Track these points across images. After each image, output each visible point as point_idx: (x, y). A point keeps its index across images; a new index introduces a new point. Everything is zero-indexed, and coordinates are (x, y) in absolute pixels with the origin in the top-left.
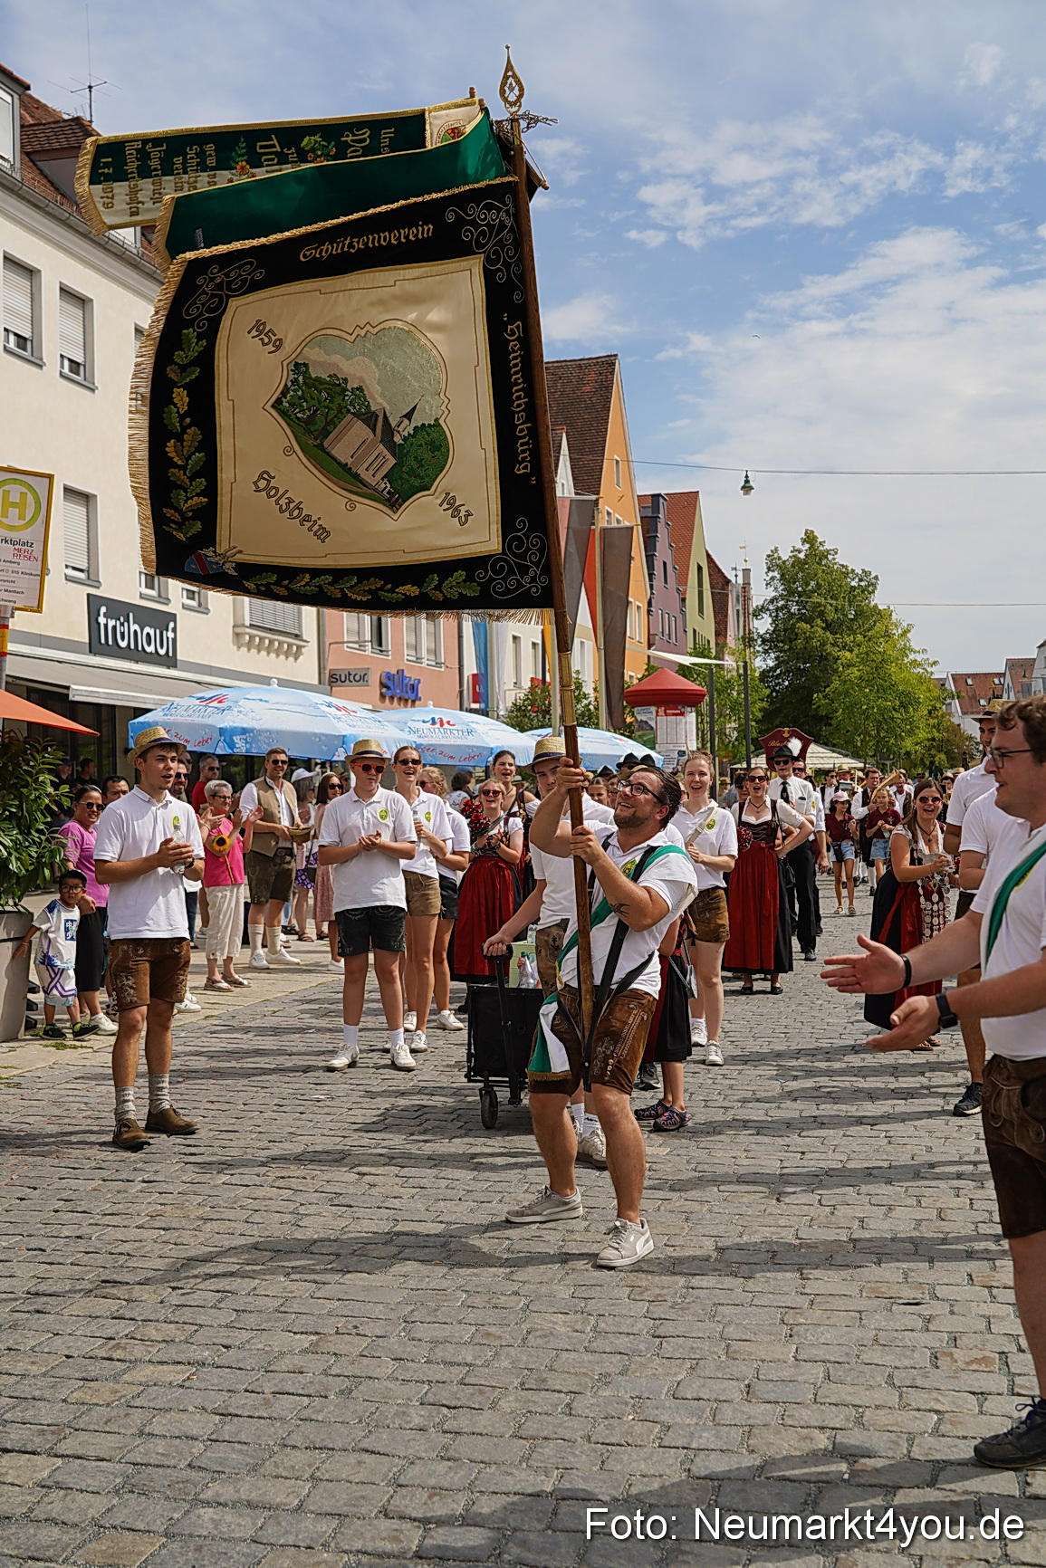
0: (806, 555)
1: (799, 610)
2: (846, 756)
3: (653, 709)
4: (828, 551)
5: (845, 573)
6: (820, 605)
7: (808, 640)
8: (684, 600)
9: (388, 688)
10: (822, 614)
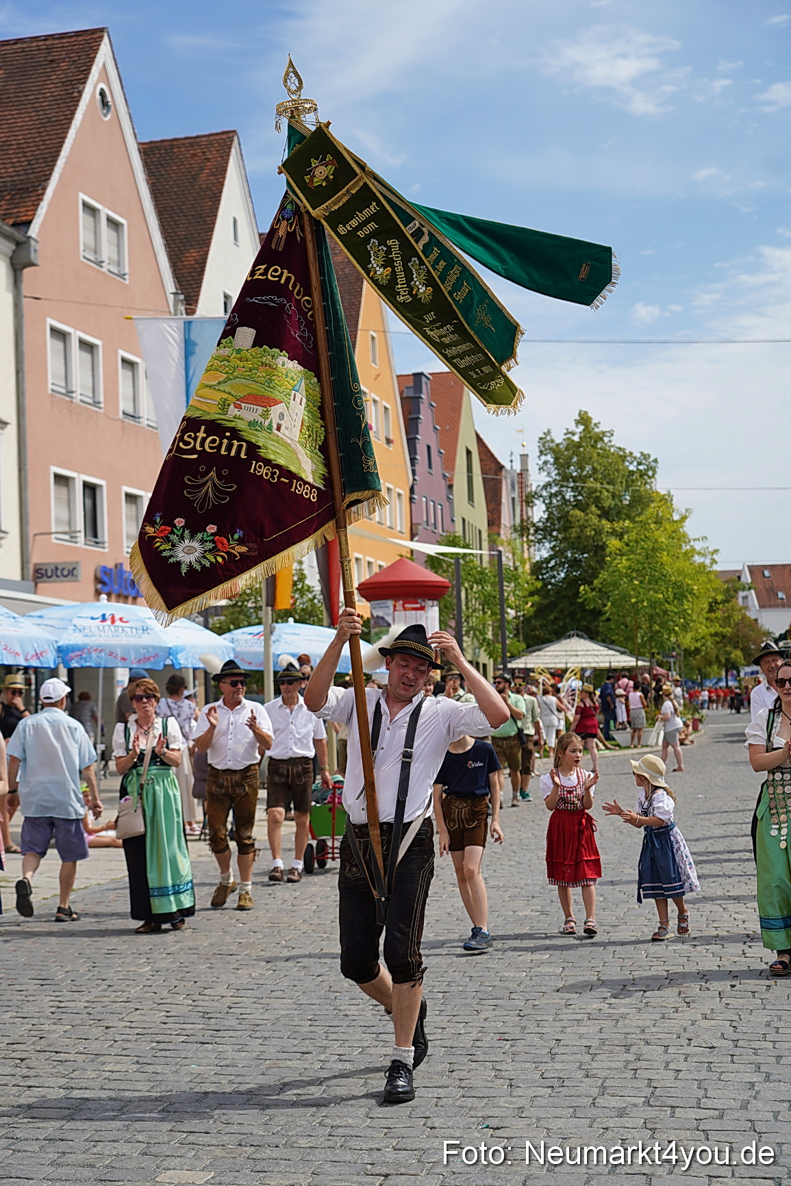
0: (580, 438)
1: (574, 496)
2: (622, 653)
3: (390, 603)
4: (604, 433)
5: (623, 457)
6: (596, 491)
7: (583, 528)
8: (450, 487)
9: (103, 583)
10: (597, 501)
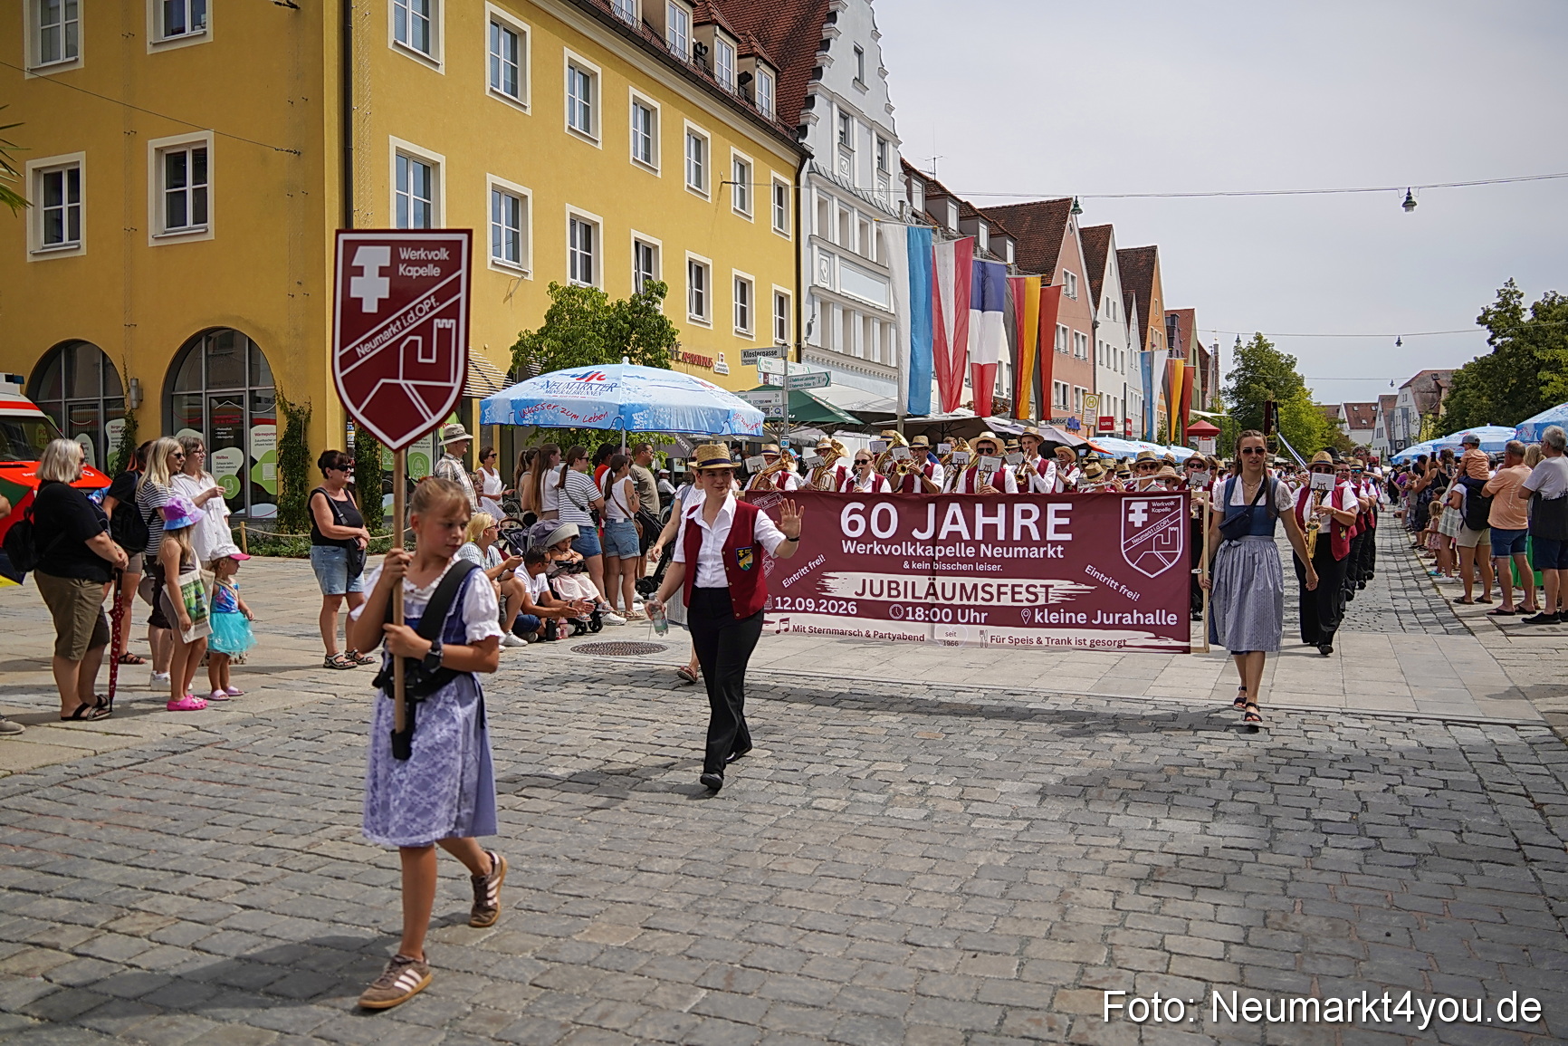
0: (1256, 346)
1: (1252, 376)
5: (1278, 356)
6: (1263, 374)
9: (1069, 425)
10: (1264, 379)
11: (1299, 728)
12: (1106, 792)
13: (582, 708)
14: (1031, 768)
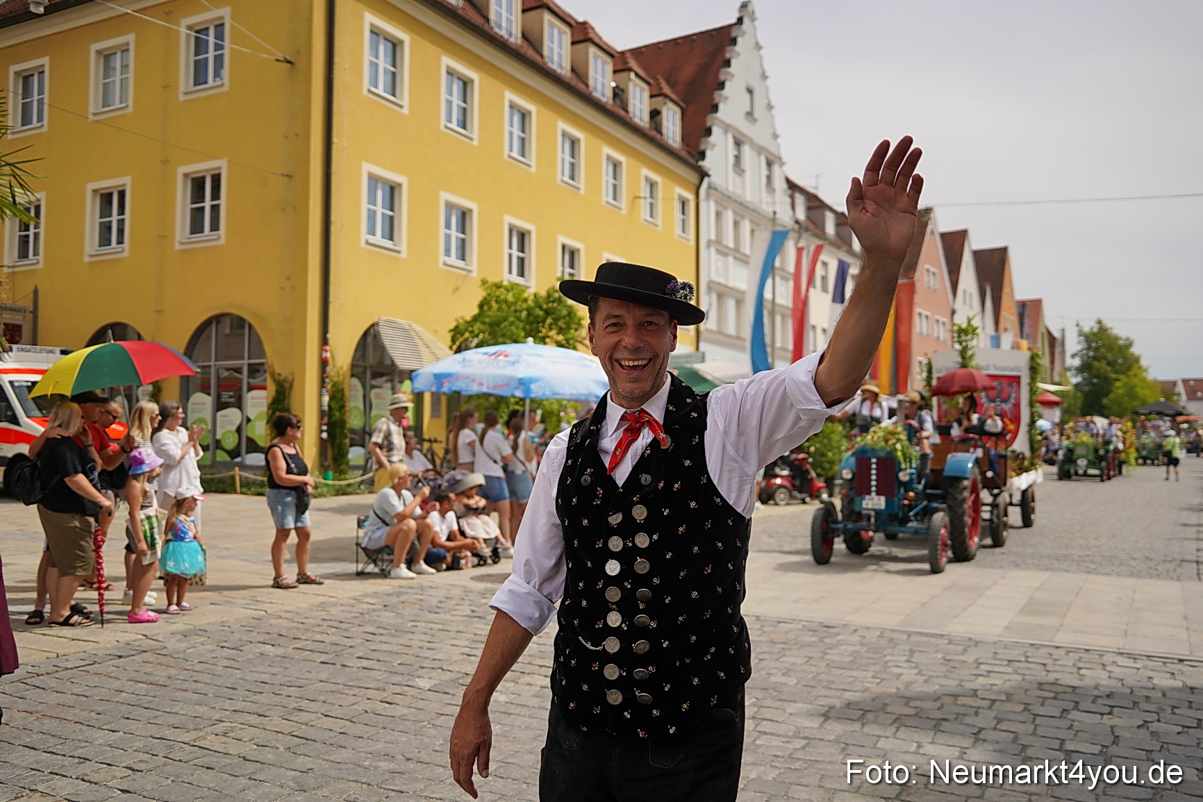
0: (1098, 330)
1: (1094, 356)
4: (1108, 328)
6: (1104, 353)
7: (1098, 369)
11: (1074, 665)
12: (882, 716)
13: (461, 628)
14: (824, 692)
